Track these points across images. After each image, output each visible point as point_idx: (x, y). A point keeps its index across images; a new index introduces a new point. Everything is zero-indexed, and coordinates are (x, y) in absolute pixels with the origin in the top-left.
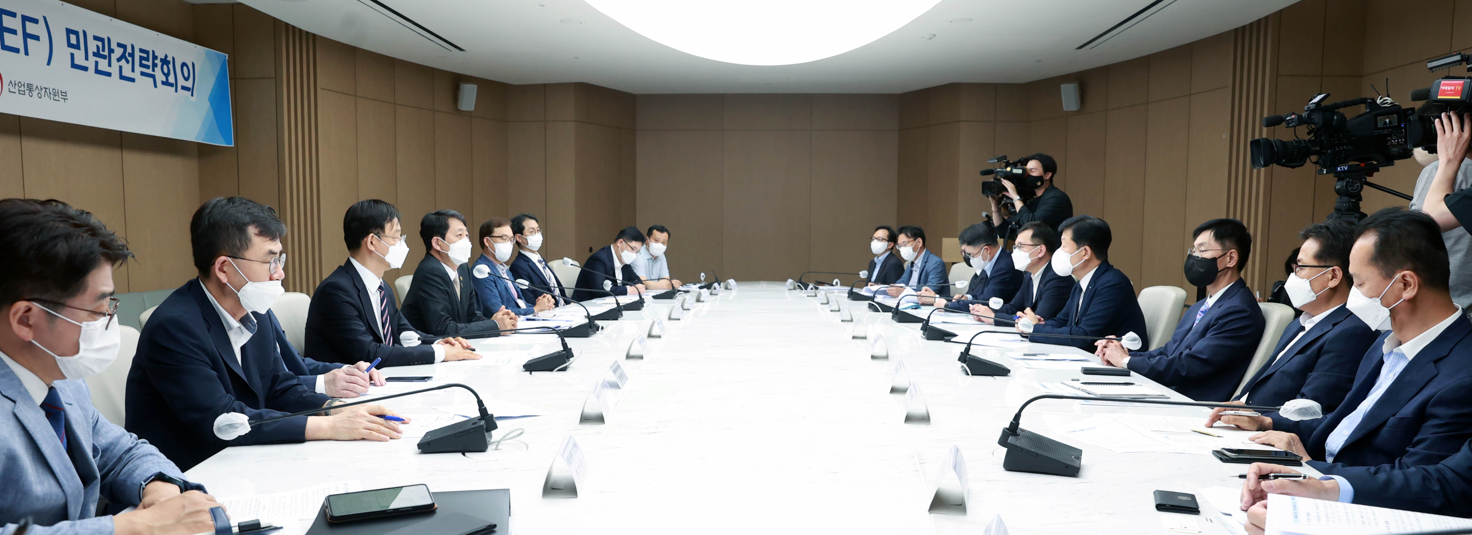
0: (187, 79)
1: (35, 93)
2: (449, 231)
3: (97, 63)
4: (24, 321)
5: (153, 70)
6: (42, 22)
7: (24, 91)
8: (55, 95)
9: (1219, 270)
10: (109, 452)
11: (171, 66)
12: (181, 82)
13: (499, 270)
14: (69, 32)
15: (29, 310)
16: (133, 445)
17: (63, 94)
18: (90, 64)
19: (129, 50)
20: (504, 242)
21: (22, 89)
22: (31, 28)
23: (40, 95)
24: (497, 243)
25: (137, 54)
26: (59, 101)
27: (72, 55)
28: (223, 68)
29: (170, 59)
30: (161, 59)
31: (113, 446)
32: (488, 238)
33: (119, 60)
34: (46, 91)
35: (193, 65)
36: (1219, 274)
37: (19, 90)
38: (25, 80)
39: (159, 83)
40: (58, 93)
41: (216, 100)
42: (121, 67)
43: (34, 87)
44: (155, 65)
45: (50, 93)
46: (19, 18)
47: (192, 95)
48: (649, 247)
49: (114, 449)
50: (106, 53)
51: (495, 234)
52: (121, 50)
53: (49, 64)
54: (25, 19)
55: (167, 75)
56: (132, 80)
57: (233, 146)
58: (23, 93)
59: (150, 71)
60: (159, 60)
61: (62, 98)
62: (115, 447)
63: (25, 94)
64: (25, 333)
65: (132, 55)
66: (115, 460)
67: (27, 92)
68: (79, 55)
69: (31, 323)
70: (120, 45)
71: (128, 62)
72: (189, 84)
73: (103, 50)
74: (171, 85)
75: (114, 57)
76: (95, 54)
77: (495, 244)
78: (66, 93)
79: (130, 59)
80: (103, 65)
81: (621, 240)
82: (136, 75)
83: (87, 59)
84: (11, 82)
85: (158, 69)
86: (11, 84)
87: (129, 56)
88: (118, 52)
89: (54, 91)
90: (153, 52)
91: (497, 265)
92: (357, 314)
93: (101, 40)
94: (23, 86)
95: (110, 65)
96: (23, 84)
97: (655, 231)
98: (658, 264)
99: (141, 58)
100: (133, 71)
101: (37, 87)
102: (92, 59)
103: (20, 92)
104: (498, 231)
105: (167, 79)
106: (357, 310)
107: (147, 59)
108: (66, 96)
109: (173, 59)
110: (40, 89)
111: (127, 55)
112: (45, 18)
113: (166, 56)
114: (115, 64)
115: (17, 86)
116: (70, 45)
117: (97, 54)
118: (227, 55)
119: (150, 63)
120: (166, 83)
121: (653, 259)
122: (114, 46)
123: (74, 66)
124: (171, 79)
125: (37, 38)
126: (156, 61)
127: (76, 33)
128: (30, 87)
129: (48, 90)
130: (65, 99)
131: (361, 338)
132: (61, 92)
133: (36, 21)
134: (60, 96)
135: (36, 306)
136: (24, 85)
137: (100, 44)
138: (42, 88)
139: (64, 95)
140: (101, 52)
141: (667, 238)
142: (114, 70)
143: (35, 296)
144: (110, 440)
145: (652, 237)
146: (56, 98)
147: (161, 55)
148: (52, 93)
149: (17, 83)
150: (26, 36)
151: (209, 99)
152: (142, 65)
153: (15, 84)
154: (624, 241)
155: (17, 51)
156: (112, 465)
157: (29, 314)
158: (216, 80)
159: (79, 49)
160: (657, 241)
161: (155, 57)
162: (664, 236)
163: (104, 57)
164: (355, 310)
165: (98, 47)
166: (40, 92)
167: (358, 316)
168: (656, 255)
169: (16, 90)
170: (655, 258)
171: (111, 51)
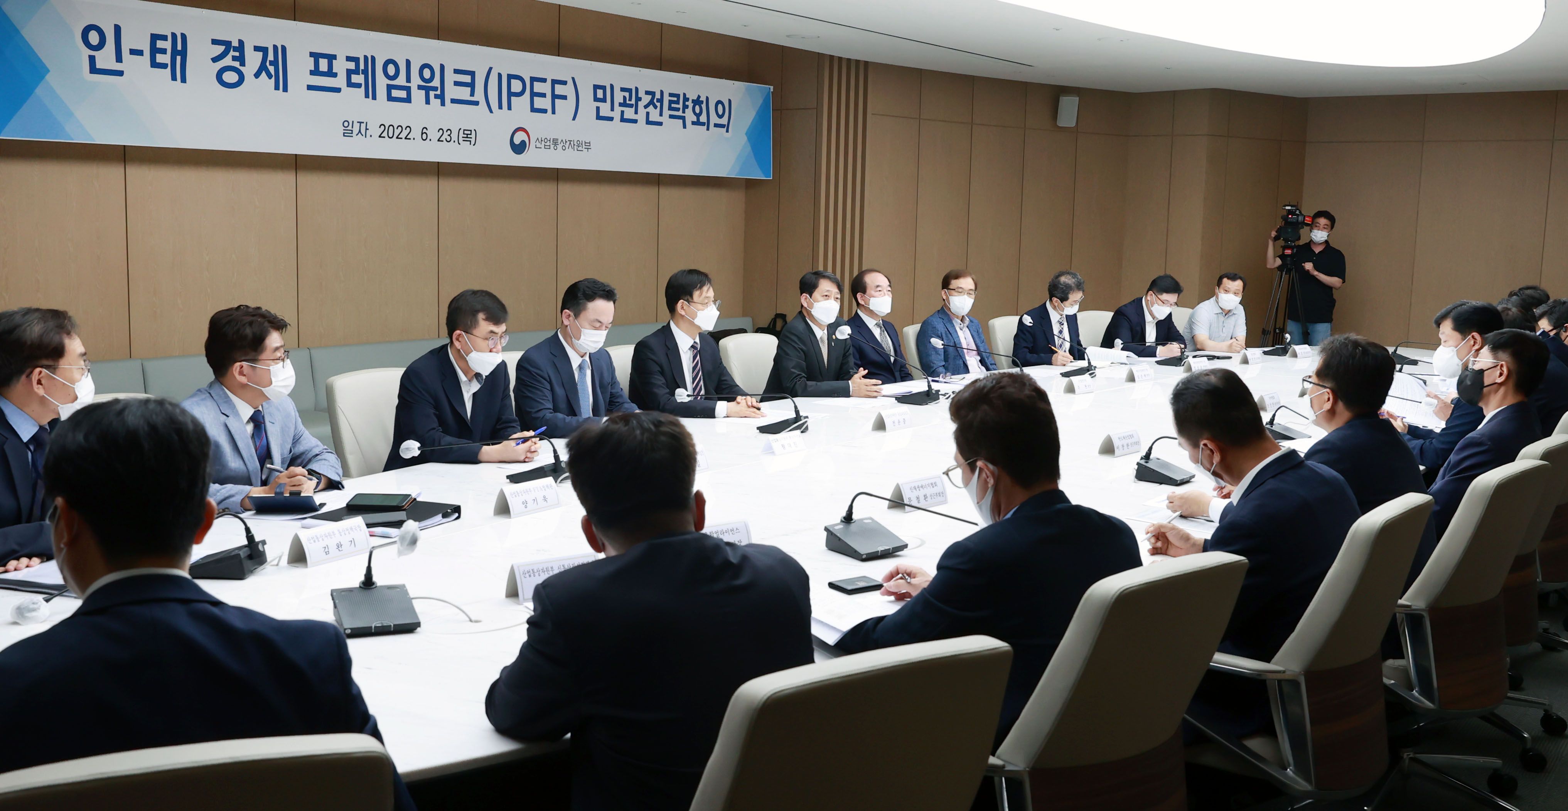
0: (720, 117)
1: (560, 147)
2: (817, 290)
3: (622, 112)
4: (241, 373)
5: (684, 112)
6: (570, 82)
7: (550, 146)
8: (579, 146)
9: (1485, 385)
10: (305, 455)
11: (704, 106)
12: (714, 119)
13: (955, 324)
14: (596, 87)
15: (242, 367)
16: (319, 453)
17: (586, 144)
18: (616, 114)
19: (658, 96)
20: (959, 296)
21: (548, 144)
22: (559, 90)
23: (564, 148)
24: (952, 296)
25: (666, 99)
26: (582, 151)
27: (598, 108)
28: (766, 101)
29: (703, 99)
30: (693, 100)
31: (307, 452)
32: (946, 290)
33: (646, 107)
34: (570, 143)
35: (730, 101)
36: (1485, 390)
37: (545, 145)
38: (551, 136)
39: (688, 123)
40: (582, 144)
41: (754, 136)
42: (648, 114)
43: (559, 142)
44: (685, 107)
45: (574, 145)
46: (549, 82)
47: (727, 131)
48: (1218, 299)
49: (308, 454)
50: (633, 102)
51: (951, 287)
52: (649, 97)
53: (574, 119)
54: (554, 82)
55: (698, 115)
56: (660, 124)
57: (771, 178)
58: (549, 147)
59: (680, 113)
60: (690, 101)
61: (585, 148)
62: (309, 452)
63: (550, 148)
64: (243, 380)
65: (661, 100)
66: (307, 460)
67: (552, 146)
68: (605, 109)
69: (245, 373)
70: (647, 93)
71: (656, 107)
72: (724, 121)
73: (630, 100)
74: (703, 124)
75: (641, 104)
76: (621, 105)
77: (950, 297)
78: (590, 143)
79: (658, 104)
80: (629, 113)
81: (1151, 292)
82: (665, 119)
83: (612, 109)
84: (538, 139)
85: (689, 111)
86: (538, 141)
87: (657, 102)
88: (646, 99)
89: (578, 142)
90: (685, 95)
91: (954, 319)
92: (659, 369)
93: (629, 90)
94: (548, 142)
95: (636, 113)
96: (549, 139)
97: (1225, 280)
98: (1231, 321)
99: (671, 102)
100: (661, 115)
101: (562, 140)
102: (618, 109)
103: (546, 147)
104: (954, 283)
105: (698, 119)
106: (659, 365)
107: (677, 102)
108: (590, 146)
109: (707, 98)
110: (565, 143)
111: (655, 100)
112: (573, 79)
113: (699, 97)
114: (642, 111)
115: (543, 142)
116: (596, 99)
117: (623, 104)
118: (772, 87)
119: (680, 106)
120: (697, 123)
121: (1224, 314)
122: (641, 94)
123: (599, 117)
124: (703, 118)
125: (564, 98)
126: (687, 103)
127: (603, 88)
128: (555, 142)
129: (572, 143)
130: (588, 149)
131: (656, 390)
132: (585, 143)
133: (564, 83)
134: (584, 147)
135: (244, 363)
136: (550, 141)
137: (627, 94)
138: (567, 141)
139: (588, 146)
140: (628, 102)
141: (1241, 288)
142: (641, 116)
143: (243, 358)
144: (306, 448)
145: (1222, 286)
146: (580, 148)
147: (692, 96)
148: (576, 144)
149: (543, 139)
150: (554, 97)
151: (746, 134)
152: (670, 108)
153: (542, 141)
154: (1154, 293)
155: (544, 111)
156: (306, 463)
157: (243, 369)
158: (757, 113)
159: (605, 102)
160: (1227, 291)
161: (686, 99)
162: (1238, 284)
163: (631, 106)
164: (657, 366)
165: (625, 97)
166: (565, 145)
167: (660, 372)
168: (1228, 308)
169: (542, 146)
170: (1227, 313)
171: (638, 99)
